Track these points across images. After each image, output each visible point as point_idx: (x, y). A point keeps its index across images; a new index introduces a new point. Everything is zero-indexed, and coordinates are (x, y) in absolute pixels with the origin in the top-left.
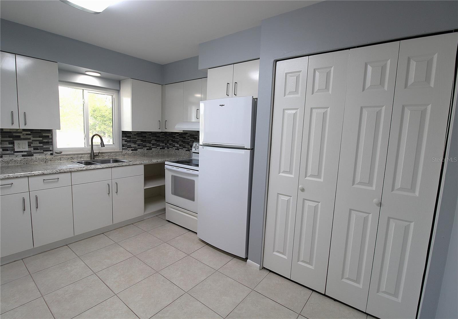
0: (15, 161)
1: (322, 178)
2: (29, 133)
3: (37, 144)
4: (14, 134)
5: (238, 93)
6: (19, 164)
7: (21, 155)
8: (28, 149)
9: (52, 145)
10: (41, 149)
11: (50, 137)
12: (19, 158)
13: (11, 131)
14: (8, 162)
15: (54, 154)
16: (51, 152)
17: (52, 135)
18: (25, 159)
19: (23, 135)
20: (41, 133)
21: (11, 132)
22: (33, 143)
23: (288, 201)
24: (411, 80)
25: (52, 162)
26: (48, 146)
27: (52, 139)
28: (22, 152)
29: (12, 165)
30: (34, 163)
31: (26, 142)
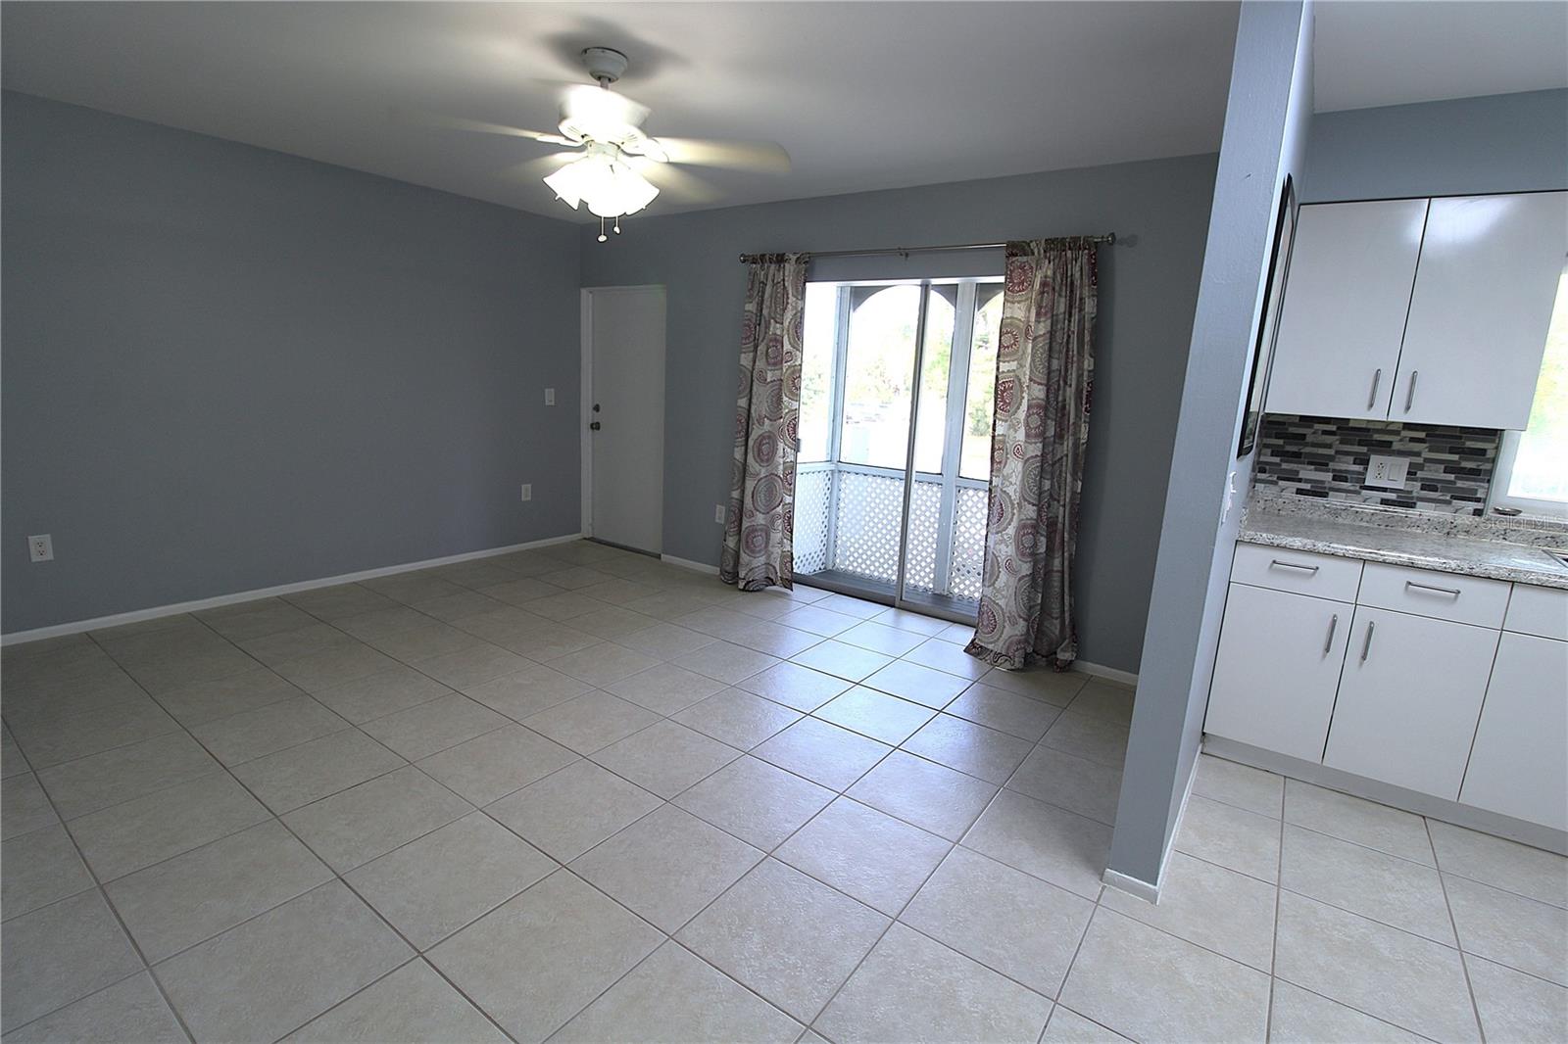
0: (1357, 512)
2: (1422, 435)
3: (1437, 473)
4: (1377, 437)
6: (1365, 524)
7: (1379, 501)
8: (1403, 484)
9: (1489, 481)
10: (1445, 490)
11: (1490, 454)
12: (1370, 505)
13: (1370, 426)
14: (1336, 513)
15: (1489, 513)
16: (1479, 506)
17: (1497, 448)
18: (1386, 511)
19: (1401, 440)
20: (1461, 438)
21: (1368, 430)
22: (1426, 469)
25: (1472, 538)
26: (1473, 483)
27: (1494, 461)
28: (1385, 490)
29: (1345, 522)
30: (1409, 530)
31: (1405, 462)
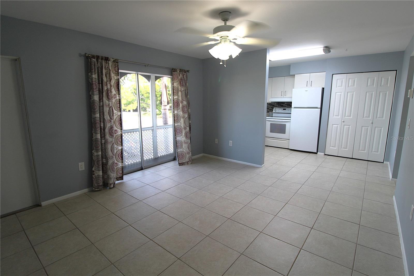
1: (352, 116)
5: (312, 86)
23: (337, 127)
24: (382, 84)
